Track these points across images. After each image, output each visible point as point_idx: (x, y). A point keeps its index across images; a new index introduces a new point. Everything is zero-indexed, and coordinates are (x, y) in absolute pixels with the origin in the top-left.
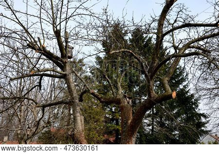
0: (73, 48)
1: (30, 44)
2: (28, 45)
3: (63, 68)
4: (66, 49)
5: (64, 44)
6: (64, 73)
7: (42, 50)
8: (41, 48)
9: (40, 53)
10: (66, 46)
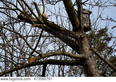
0: (90, 13)
1: (23, 15)
2: (19, 17)
3: (77, 47)
4: (79, 16)
5: (76, 8)
6: (80, 56)
7: (42, 22)
8: (41, 19)
9: (40, 27)
10: (79, 12)
